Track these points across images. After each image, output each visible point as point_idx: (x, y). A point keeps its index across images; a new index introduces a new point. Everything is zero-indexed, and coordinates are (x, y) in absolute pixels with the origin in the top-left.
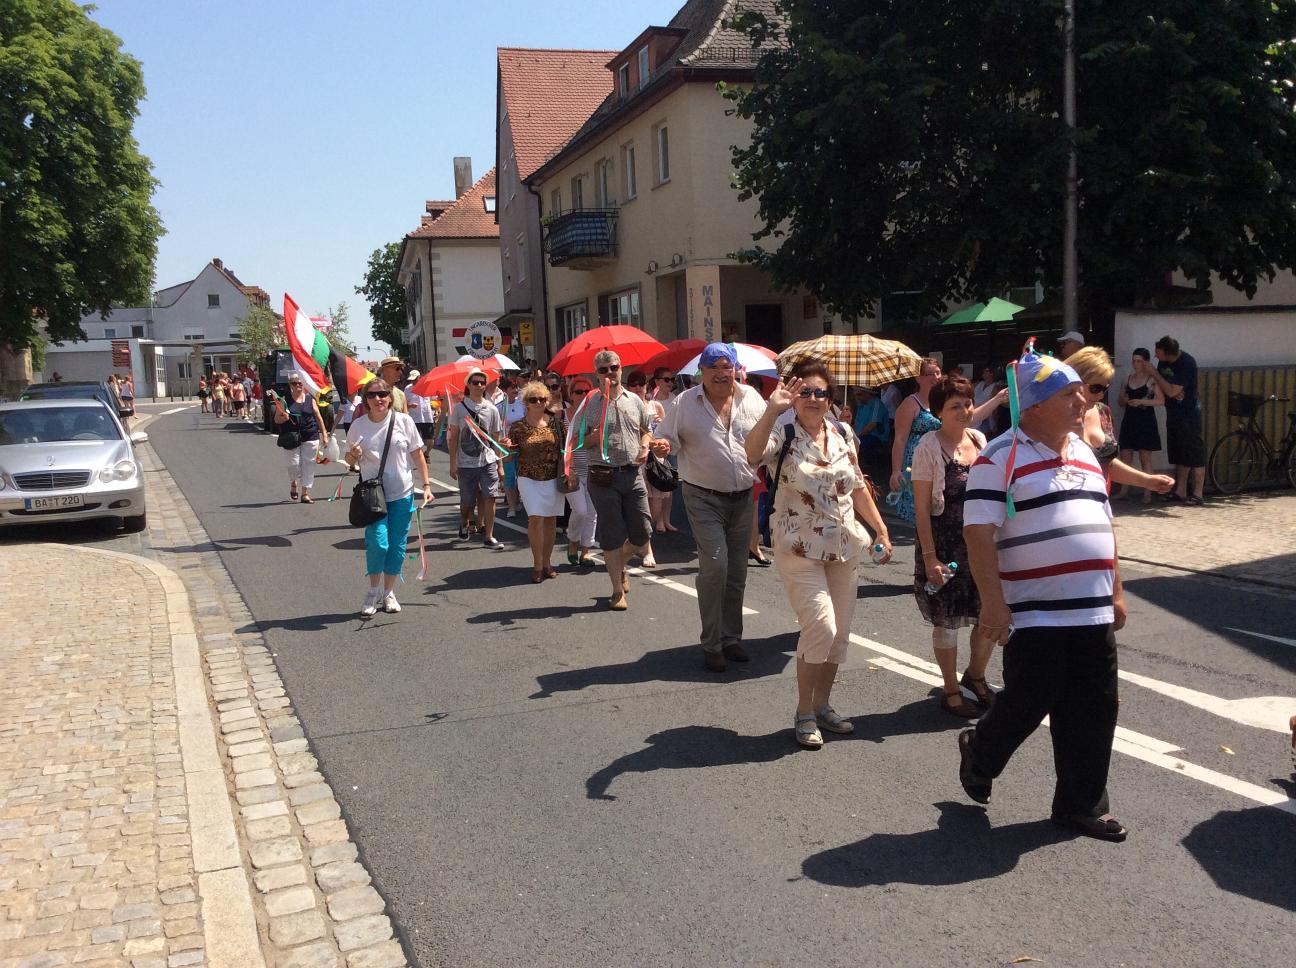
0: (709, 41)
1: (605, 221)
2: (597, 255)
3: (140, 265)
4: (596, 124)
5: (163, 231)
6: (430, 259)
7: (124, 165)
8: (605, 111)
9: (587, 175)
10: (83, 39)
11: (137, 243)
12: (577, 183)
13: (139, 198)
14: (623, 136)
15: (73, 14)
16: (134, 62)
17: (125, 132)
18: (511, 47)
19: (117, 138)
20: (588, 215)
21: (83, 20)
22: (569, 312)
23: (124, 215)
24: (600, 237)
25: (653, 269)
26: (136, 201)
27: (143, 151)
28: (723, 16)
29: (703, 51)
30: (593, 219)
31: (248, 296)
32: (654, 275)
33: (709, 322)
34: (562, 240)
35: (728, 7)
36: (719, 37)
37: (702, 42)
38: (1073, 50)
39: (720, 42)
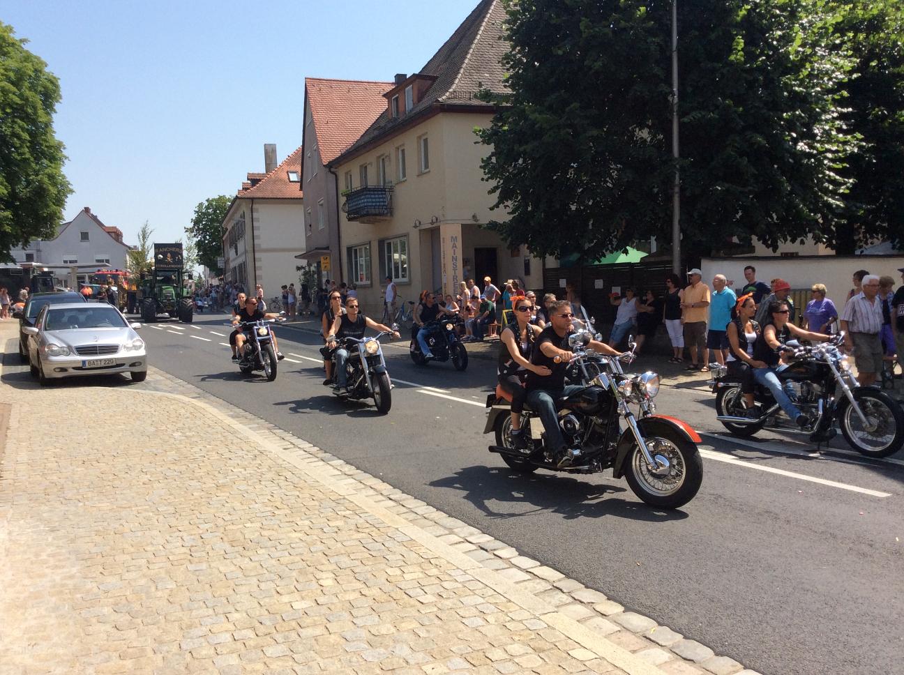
0: (454, 86)
1: (385, 194)
2: (380, 215)
3: (56, 214)
4: (376, 133)
5: (72, 191)
6: (252, 212)
7: (46, 146)
8: (382, 124)
9: (371, 164)
10: (21, 62)
11: (54, 199)
12: (364, 168)
13: (55, 168)
14: (399, 140)
15: (13, 45)
16: (55, 78)
17: (48, 125)
18: (315, 77)
19: (43, 129)
20: (375, 190)
21: (20, 49)
22: (356, 250)
23: (46, 180)
24: (382, 204)
25: (418, 224)
26: (54, 171)
27: (58, 137)
28: (462, 71)
29: (451, 93)
30: (376, 193)
31: (108, 232)
32: (418, 228)
33: (454, 259)
34: (357, 205)
35: (464, 66)
36: (461, 85)
37: (450, 88)
38: (677, 114)
39: (461, 87)
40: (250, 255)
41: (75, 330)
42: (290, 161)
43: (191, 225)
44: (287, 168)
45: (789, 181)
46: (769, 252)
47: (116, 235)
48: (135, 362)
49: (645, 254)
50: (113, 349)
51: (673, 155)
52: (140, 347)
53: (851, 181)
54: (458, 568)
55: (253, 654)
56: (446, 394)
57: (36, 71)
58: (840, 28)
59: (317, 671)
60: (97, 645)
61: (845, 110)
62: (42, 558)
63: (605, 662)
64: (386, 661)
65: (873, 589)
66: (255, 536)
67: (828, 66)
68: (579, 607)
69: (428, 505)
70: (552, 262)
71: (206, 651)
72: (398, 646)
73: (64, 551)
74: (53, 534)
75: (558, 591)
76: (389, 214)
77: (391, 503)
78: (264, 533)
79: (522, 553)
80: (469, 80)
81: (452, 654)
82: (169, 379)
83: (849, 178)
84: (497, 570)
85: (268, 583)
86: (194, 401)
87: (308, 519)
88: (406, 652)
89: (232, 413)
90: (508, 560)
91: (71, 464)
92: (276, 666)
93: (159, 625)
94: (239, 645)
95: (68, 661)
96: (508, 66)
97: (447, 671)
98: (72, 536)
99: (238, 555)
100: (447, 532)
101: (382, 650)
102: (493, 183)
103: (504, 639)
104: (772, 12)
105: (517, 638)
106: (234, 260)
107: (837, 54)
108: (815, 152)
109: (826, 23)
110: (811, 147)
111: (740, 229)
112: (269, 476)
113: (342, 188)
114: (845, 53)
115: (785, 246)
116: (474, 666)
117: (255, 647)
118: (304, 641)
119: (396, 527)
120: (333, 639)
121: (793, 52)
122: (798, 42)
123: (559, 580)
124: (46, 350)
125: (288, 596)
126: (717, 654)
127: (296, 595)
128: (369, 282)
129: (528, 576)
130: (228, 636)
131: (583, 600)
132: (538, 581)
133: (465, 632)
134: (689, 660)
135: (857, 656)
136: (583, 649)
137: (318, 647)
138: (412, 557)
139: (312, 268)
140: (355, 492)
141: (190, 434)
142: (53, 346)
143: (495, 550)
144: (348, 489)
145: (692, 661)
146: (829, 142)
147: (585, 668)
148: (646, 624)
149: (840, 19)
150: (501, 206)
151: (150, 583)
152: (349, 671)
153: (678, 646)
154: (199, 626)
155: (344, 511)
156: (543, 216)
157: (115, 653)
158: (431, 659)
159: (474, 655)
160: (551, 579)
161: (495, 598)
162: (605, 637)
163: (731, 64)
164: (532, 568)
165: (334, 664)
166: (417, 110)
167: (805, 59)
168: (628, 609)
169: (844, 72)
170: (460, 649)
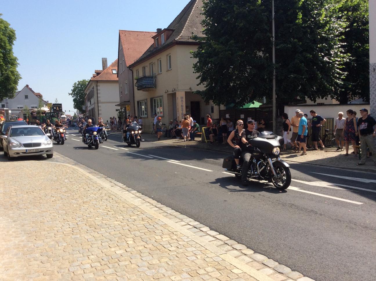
0: (182, 34)
1: (153, 79)
2: (151, 88)
3: (14, 87)
4: (149, 53)
5: (21, 78)
6: (97, 87)
8: (151, 50)
9: (147, 66)
11: (13, 81)
12: (144, 68)
13: (14, 68)
14: (158, 57)
16: (13, 30)
17: (10, 50)
18: (123, 30)
19: (8, 51)
20: (148, 77)
22: (141, 103)
23: (10, 73)
24: (152, 83)
25: (167, 91)
26: (13, 70)
28: (185, 27)
29: (180, 37)
30: (149, 78)
31: (36, 95)
32: (167, 93)
33: (182, 106)
34: (141, 83)
35: (186, 25)
36: (184, 33)
37: (180, 34)
38: (275, 46)
39: (184, 34)
40: (96, 105)
41: (23, 137)
42: (113, 65)
43: (71, 92)
44: (112, 68)
45: (321, 73)
46: (312, 103)
47: (39, 96)
48: (48, 150)
49: (261, 104)
50: (39, 145)
51: (273, 63)
52: (50, 144)
53: (346, 73)
54: (185, 236)
55: (100, 273)
56: (179, 163)
57: (5, 27)
58: (341, 10)
59: (127, 279)
60: (33, 270)
61: (343, 44)
62: (10, 233)
63: (247, 274)
64: (155, 275)
65: (356, 243)
66: (99, 223)
67: (336, 26)
68: (235, 251)
69: (172, 209)
70: (223, 107)
71: (80, 272)
72: (160, 269)
73: (19, 230)
74: (15, 223)
75: (226, 245)
76: (155, 87)
77: (157, 209)
78: (103, 222)
79: (211, 229)
80: (187, 31)
81: (183, 272)
82: (62, 157)
83: (345, 72)
84: (201, 236)
85: (106, 243)
86: (73, 166)
87: (122, 215)
88: (164, 271)
89: (89, 171)
90: (206, 232)
91: (22, 193)
92: (109, 278)
93: (60, 261)
94: (94, 269)
95: (22, 277)
96: (204, 25)
97: (181, 279)
98: (23, 224)
99: (93, 231)
100: (180, 221)
101: (153, 271)
102: (198, 74)
103: (204, 265)
104: (313, 3)
105: (210, 265)
106: (90, 107)
107: (340, 20)
108: (331, 61)
109: (335, 8)
110: (330, 59)
111: (300, 94)
112: (105, 197)
113: (135, 77)
114: (344, 20)
115: (319, 100)
116: (192, 277)
117: (100, 270)
118: (121, 267)
119: (159, 219)
120: (133, 266)
121: (321, 20)
122: (323, 16)
123: (227, 240)
124: (11, 145)
125: (114, 248)
126: (292, 271)
127: (117, 248)
128: (146, 116)
129: (214, 239)
130: (89, 266)
131: (237, 249)
132: (218, 241)
133: (188, 262)
134: (281, 273)
135: (350, 271)
136: (237, 269)
137: (126, 270)
138: (166, 231)
139: (123, 110)
140: (141, 204)
141: (72, 180)
142: (14, 143)
143: (200, 228)
144: (138, 203)
145: (282, 273)
146: (337, 57)
147: (237, 277)
148: (263, 258)
149: (341, 6)
150: (202, 84)
151: (56, 243)
152: (140, 279)
153: (277, 267)
154: (76, 261)
155: (137, 212)
156: (219, 88)
157: (41, 273)
158: (174, 274)
159: (192, 272)
160: (224, 240)
161: (200, 248)
162: (246, 264)
163: (296, 24)
164: (216, 235)
165: (134, 276)
166: (166, 43)
167: (327, 23)
168: (255, 252)
169: (343, 28)
170: (186, 270)
